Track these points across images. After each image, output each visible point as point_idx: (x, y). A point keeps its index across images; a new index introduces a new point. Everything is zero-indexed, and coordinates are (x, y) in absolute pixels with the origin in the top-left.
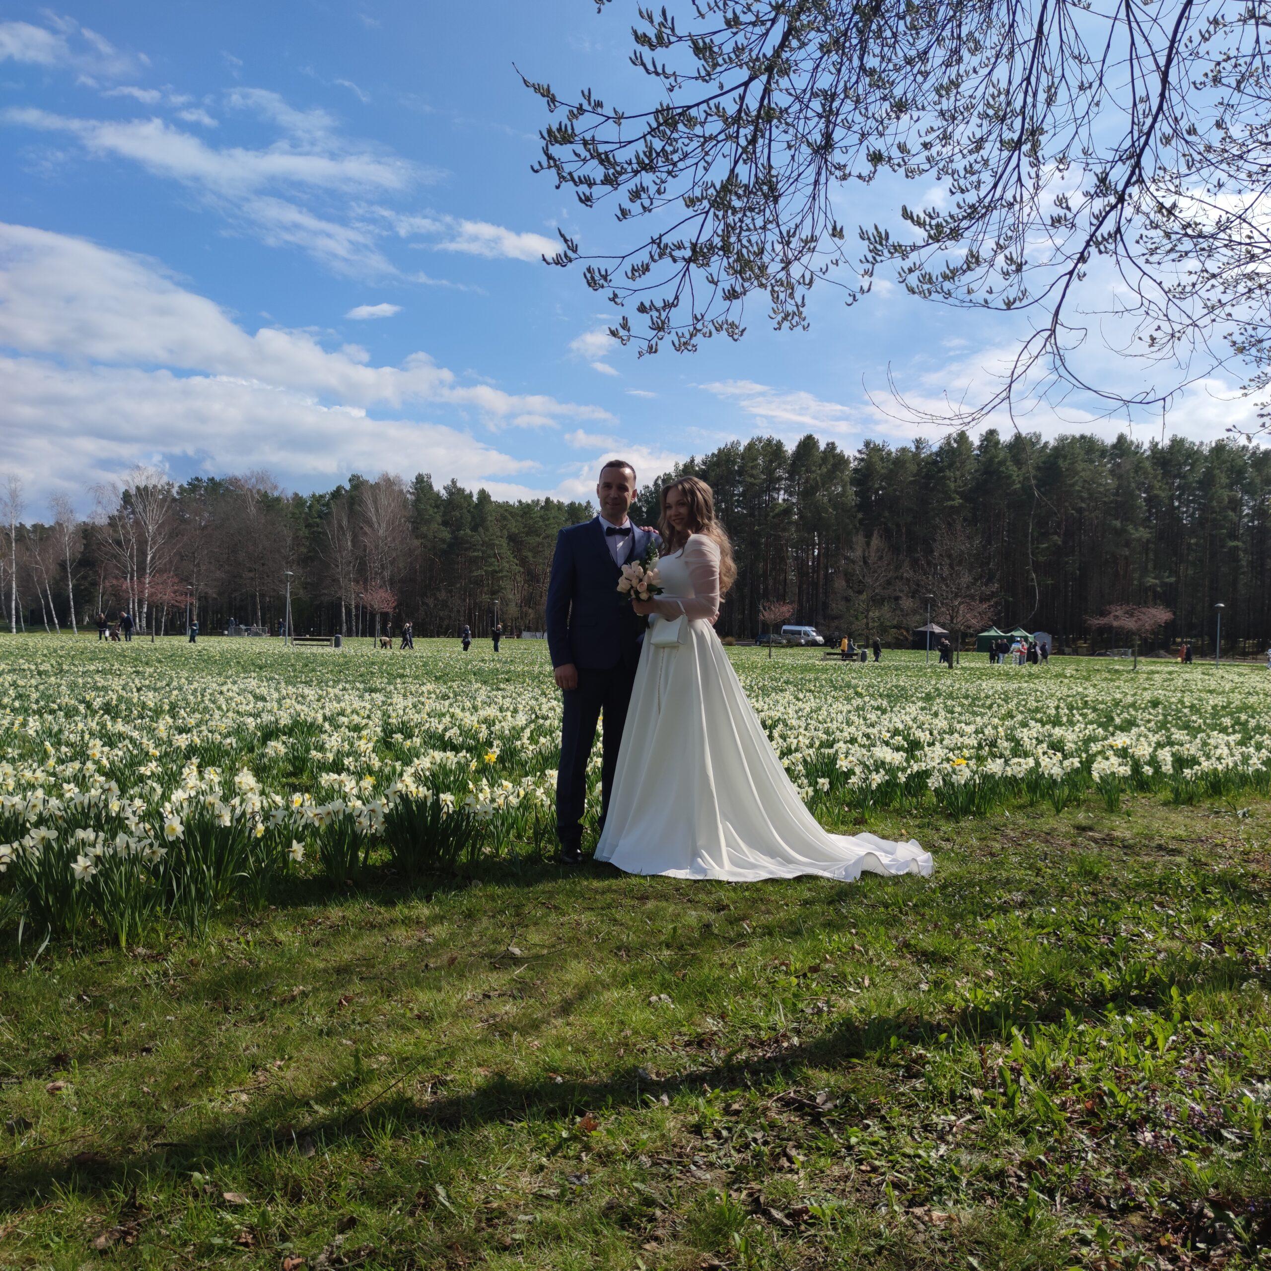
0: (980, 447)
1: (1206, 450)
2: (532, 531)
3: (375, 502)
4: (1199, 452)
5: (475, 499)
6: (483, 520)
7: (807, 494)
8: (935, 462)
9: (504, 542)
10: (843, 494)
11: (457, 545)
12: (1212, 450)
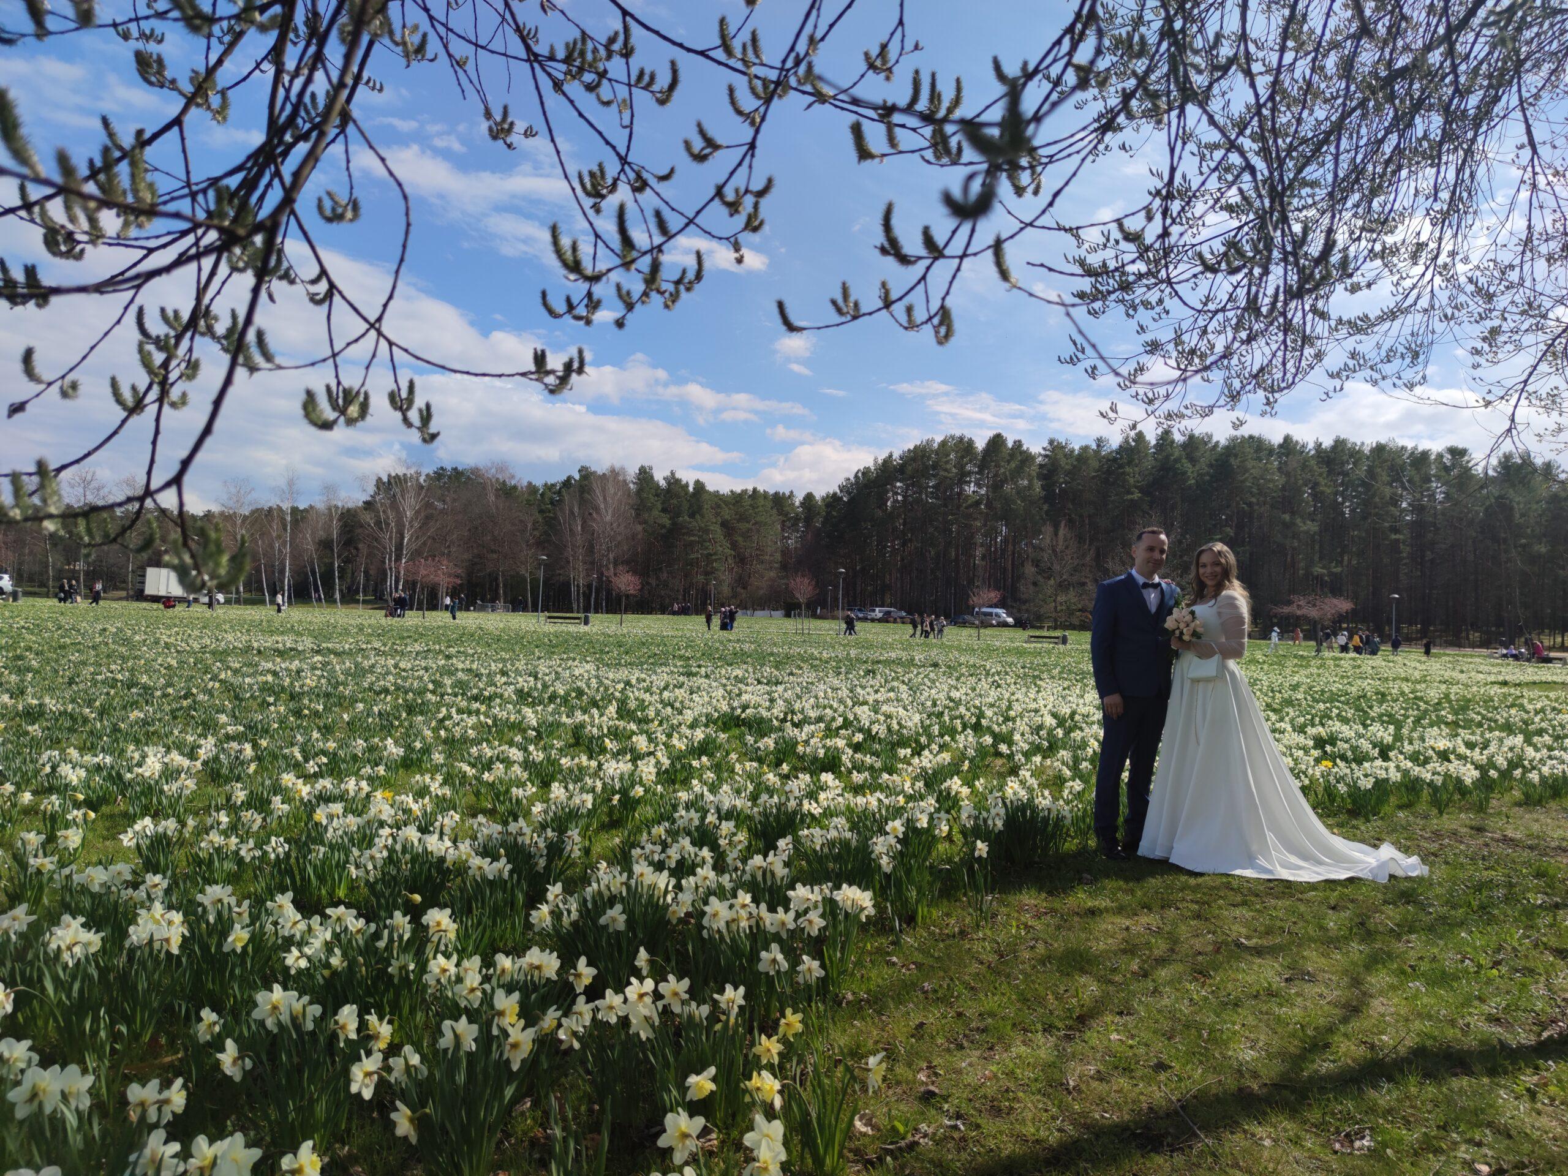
0: (1155, 446)
1: (1367, 450)
2: (743, 518)
3: (604, 491)
4: (1360, 452)
5: (691, 489)
6: (700, 508)
7: (996, 487)
8: (1115, 460)
9: (717, 528)
10: (1030, 487)
11: (674, 531)
12: (1372, 450)
